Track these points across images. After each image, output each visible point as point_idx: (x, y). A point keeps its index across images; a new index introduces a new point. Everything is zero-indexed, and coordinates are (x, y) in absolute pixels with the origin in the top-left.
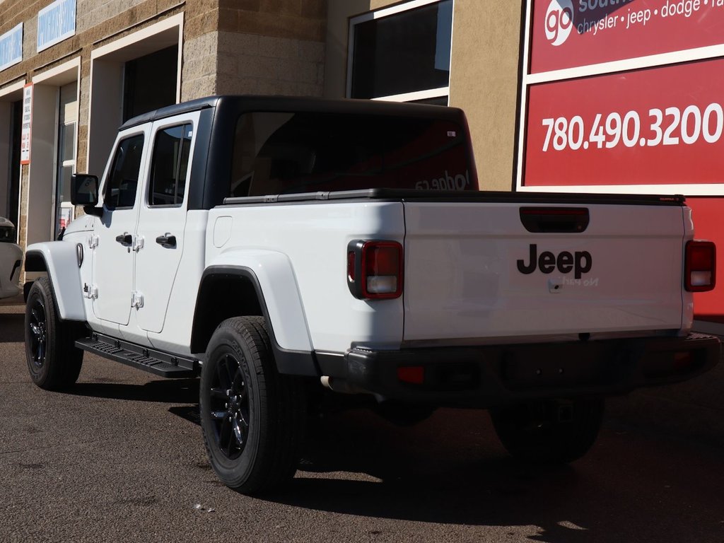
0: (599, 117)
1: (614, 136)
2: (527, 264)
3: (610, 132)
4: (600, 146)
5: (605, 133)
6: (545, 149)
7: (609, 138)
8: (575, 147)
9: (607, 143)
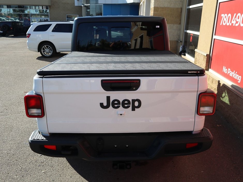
0: (235, 14)
1: (238, 22)
2: (105, 104)
3: (237, 20)
4: (234, 25)
5: (236, 20)
6: (221, 24)
7: (237, 22)
8: (228, 24)
9: (236, 24)
